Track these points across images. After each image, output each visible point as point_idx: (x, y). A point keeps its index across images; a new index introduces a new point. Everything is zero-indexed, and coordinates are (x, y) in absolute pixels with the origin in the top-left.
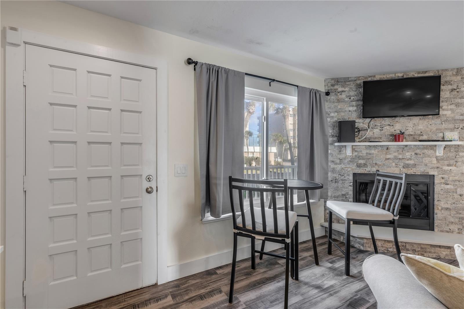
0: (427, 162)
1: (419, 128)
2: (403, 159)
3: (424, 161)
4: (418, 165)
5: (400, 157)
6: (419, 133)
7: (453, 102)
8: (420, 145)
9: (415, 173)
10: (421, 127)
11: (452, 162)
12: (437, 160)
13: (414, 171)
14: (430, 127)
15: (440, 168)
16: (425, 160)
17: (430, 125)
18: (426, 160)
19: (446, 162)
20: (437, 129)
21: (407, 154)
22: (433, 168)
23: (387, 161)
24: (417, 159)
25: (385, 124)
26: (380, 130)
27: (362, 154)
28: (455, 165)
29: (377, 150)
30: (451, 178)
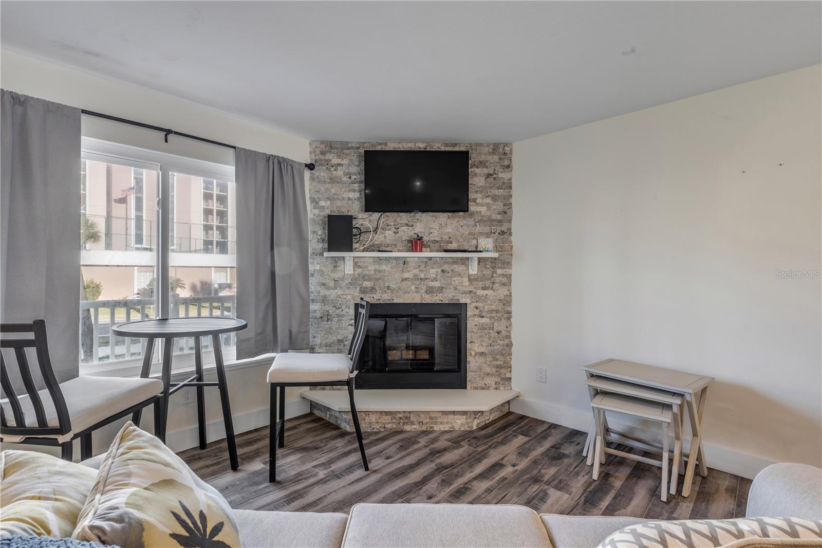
0: (457, 284)
1: (447, 230)
2: (426, 279)
3: (452, 283)
4: (446, 288)
5: (422, 276)
6: (447, 239)
9: (442, 301)
11: (488, 283)
12: (469, 280)
16: (454, 281)
18: (456, 280)
19: (481, 284)
21: (432, 271)
22: (464, 293)
23: (404, 283)
24: (445, 280)
25: (401, 224)
26: (395, 232)
27: (369, 271)
28: (492, 289)
29: (390, 265)
30: (487, 308)
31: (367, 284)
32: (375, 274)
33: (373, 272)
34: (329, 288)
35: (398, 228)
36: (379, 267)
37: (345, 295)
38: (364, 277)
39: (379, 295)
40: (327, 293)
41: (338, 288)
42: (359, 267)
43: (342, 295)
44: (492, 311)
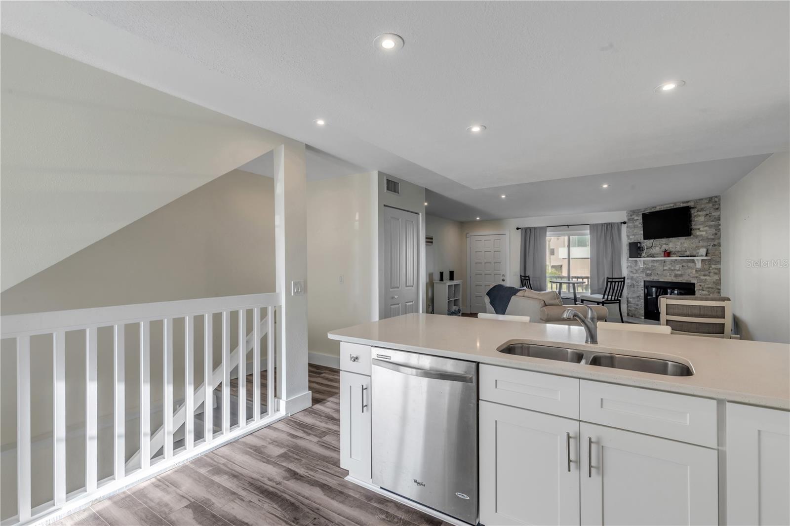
0: (690, 273)
2: (674, 270)
3: (688, 272)
4: (684, 275)
5: (673, 268)
6: (685, 250)
8: (686, 260)
9: (682, 281)
10: (686, 245)
11: (707, 273)
12: (696, 271)
14: (692, 245)
15: (699, 278)
18: (690, 271)
19: (703, 273)
20: (696, 247)
21: (677, 267)
22: (694, 278)
24: (684, 271)
25: (662, 244)
28: (709, 276)
29: (658, 263)
30: (706, 286)
31: (649, 272)
32: (651, 268)
34: (633, 274)
35: (661, 246)
36: (653, 264)
37: (640, 276)
38: (647, 269)
39: (653, 277)
40: (633, 275)
41: (637, 273)
42: (645, 264)
44: (709, 288)
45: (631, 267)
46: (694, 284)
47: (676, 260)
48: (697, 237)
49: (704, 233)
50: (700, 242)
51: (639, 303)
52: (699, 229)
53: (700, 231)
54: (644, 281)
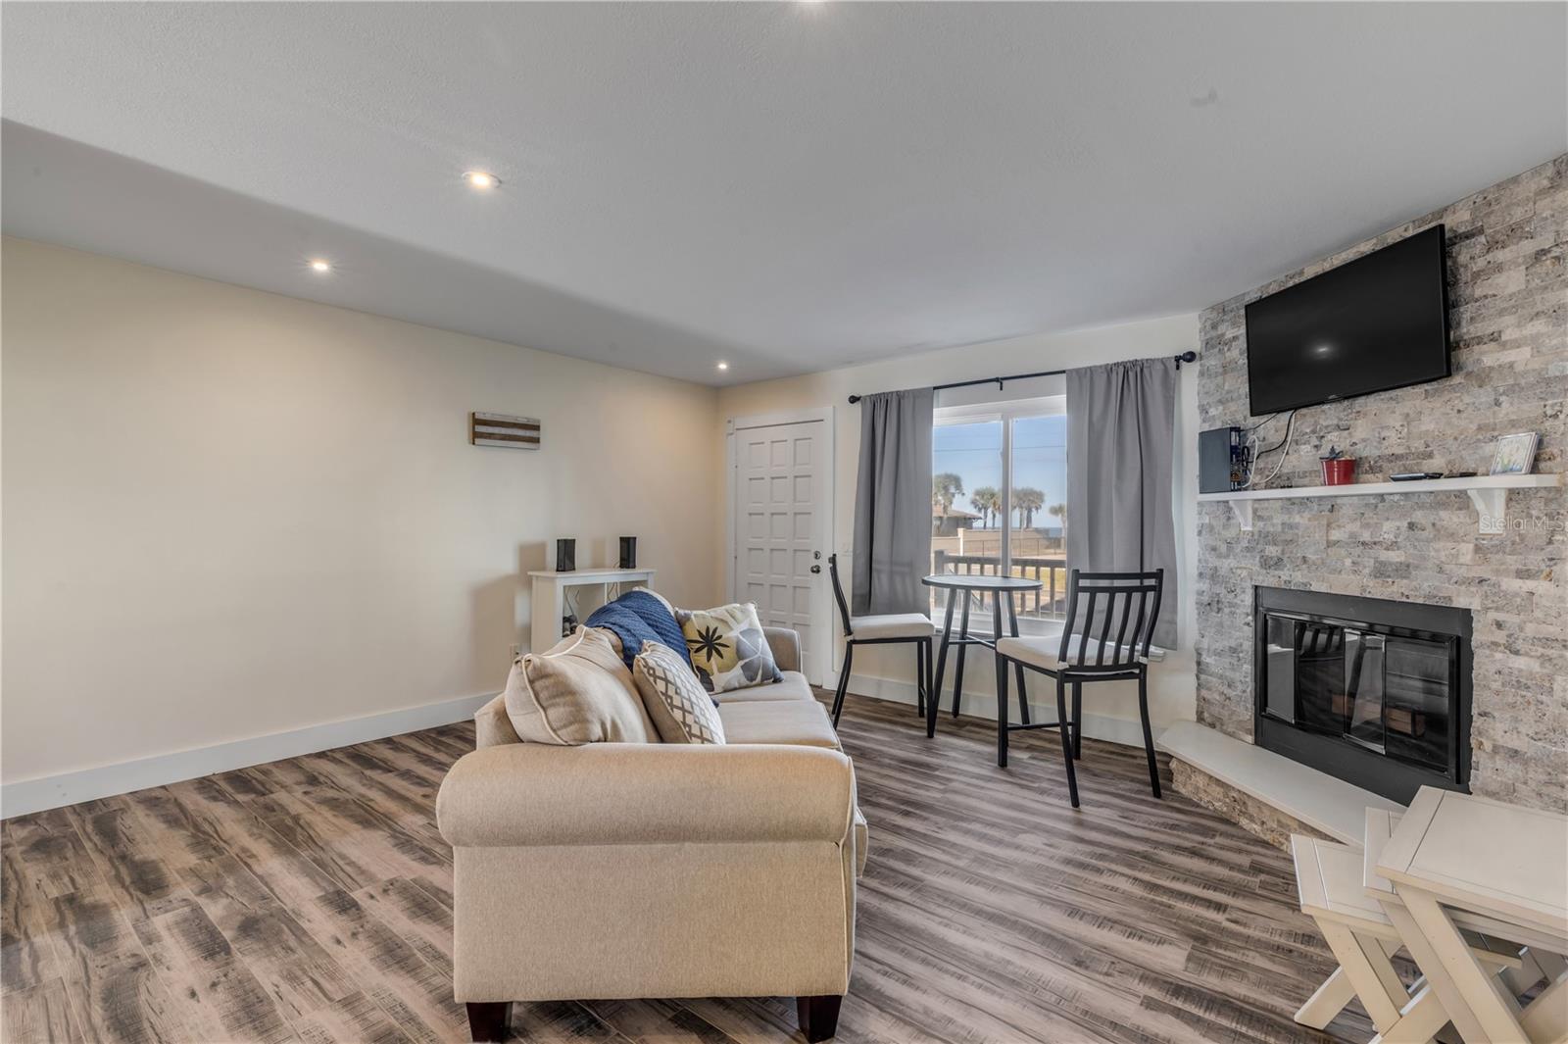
0: (1443, 559)
1: (1424, 428)
2: (1375, 543)
3: (1433, 553)
4: (1417, 567)
5: (1366, 536)
6: (1422, 449)
7: (1539, 307)
8: (1425, 493)
9: (1407, 597)
10: (1428, 425)
11: (1535, 560)
12: (1478, 549)
13: (1403, 590)
14: (1455, 421)
15: (1489, 585)
16: (1437, 551)
17: (1459, 411)
18: (1441, 550)
19: (1513, 562)
20: (1480, 428)
21: (1387, 526)
22: (1464, 583)
23: (1331, 551)
24: (1415, 547)
25: (1327, 427)
26: (1316, 446)
27: (1273, 525)
28: (1549, 577)
29: (1307, 515)
30: (1530, 629)
31: (1272, 551)
32: (1283, 532)
33: (1279, 529)
34: (1220, 556)
35: (1323, 437)
36: (1290, 518)
37: (1240, 568)
38: (1266, 537)
39: (1287, 573)
40: (1218, 563)
41: (1231, 557)
42: (1260, 518)
43: (1237, 568)
44: (1547, 641)
45: (1211, 528)
46: (1466, 615)
47: (1382, 497)
48: (1482, 378)
49: (1520, 357)
50: (1497, 403)
51: (1237, 676)
52: (1495, 338)
53: (1504, 346)
54: (1256, 588)
